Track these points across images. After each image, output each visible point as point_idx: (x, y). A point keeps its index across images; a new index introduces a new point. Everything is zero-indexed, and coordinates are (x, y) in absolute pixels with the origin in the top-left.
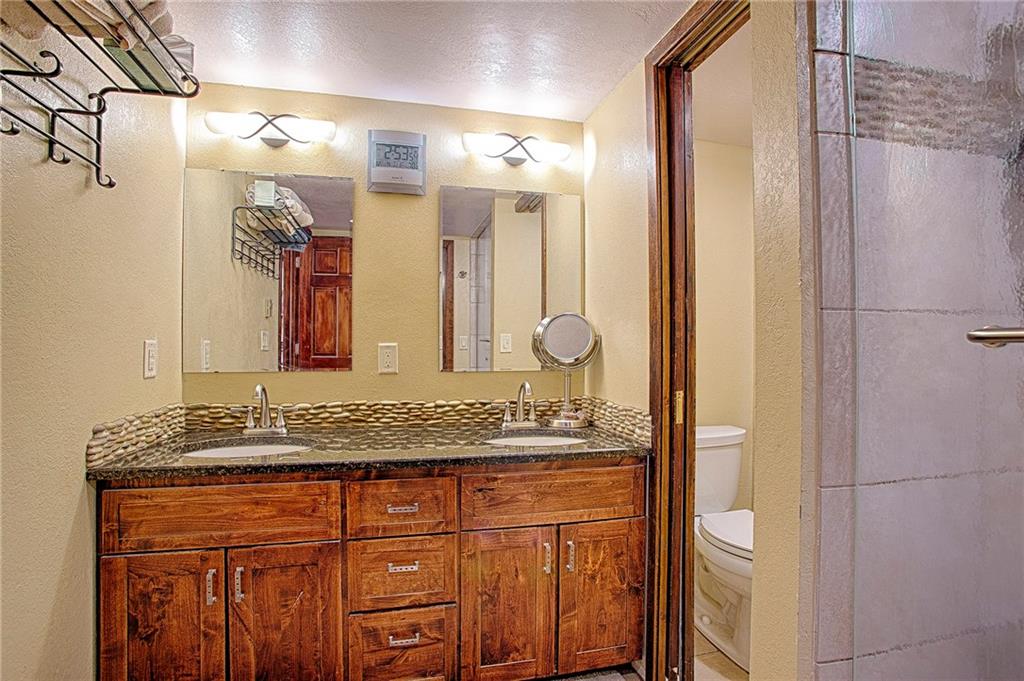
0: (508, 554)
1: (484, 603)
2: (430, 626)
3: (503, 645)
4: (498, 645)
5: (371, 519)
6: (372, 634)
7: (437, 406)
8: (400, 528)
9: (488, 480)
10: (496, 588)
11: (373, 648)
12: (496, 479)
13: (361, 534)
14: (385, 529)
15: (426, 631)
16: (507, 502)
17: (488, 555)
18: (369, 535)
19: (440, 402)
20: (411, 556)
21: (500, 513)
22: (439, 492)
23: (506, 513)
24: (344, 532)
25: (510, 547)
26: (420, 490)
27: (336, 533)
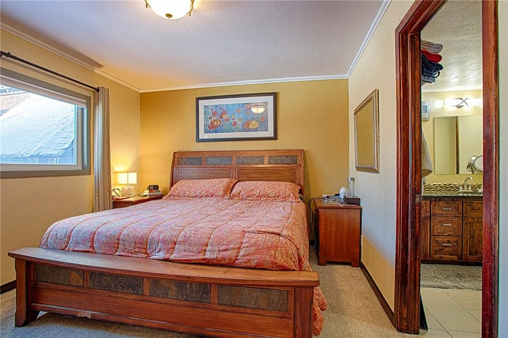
0: (478, 224)
1: (470, 238)
2: (453, 242)
3: (476, 251)
4: (474, 250)
5: (437, 211)
6: (437, 242)
7: (434, 185)
8: (446, 214)
9: (471, 203)
10: (474, 234)
11: (437, 245)
12: (474, 203)
13: (435, 215)
14: (441, 214)
15: (452, 243)
16: (477, 209)
17: (471, 224)
18: (437, 215)
19: (435, 183)
20: (448, 222)
21: (474, 212)
22: (457, 205)
23: (477, 212)
24: (430, 214)
25: (478, 222)
26: (451, 204)
27: (428, 214)
